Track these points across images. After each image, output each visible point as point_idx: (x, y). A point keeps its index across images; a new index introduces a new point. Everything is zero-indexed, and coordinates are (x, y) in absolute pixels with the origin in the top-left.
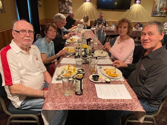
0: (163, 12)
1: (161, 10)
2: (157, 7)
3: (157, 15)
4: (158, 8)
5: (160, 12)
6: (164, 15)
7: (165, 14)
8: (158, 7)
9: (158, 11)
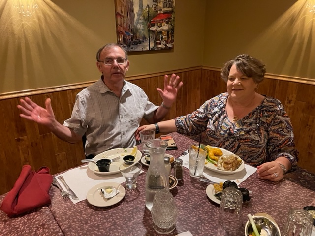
0: (161, 33)
1: (153, 25)
2: (132, 11)
3: (140, 48)
4: (139, 15)
5: (149, 30)
6: (167, 42)
7: (168, 38)
8: (136, 10)
9: (140, 27)
